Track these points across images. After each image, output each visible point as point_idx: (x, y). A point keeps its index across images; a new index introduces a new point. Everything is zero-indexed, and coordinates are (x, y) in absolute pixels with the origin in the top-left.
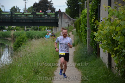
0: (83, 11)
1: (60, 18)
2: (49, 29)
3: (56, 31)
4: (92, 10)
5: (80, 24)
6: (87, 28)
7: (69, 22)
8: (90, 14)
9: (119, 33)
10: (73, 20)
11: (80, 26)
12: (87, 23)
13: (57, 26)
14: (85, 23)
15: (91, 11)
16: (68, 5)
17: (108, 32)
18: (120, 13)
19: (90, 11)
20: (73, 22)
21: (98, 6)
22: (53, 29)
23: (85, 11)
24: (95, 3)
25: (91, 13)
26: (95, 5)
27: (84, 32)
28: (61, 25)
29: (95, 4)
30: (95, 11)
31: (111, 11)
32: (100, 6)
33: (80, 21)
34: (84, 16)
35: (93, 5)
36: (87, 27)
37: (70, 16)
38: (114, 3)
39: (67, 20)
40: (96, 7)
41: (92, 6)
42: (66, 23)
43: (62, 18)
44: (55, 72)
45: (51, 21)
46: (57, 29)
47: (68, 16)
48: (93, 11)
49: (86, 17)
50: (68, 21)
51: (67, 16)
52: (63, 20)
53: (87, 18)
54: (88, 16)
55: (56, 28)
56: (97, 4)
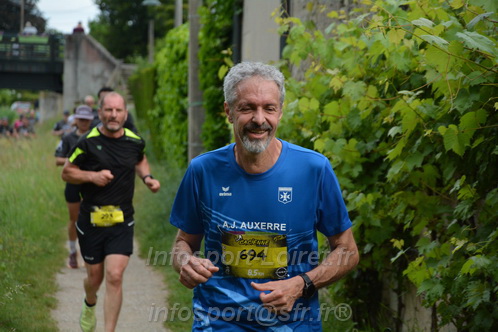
0: (172, 35)
1: (68, 58)
2: (23, 100)
3: (54, 108)
4: (211, 31)
5: (156, 86)
6: (189, 102)
7: (106, 74)
8: (200, 46)
9: (334, 128)
10: (123, 70)
11: (155, 93)
12: (186, 79)
13: (58, 88)
14: (179, 82)
15: (208, 34)
16: (102, 8)
17: (287, 121)
18: (336, 48)
19: (201, 34)
21: (235, 20)
22: (42, 102)
23: (181, 33)
24: (223, 4)
25: (207, 44)
26: (223, 11)
27: (176, 116)
28: (75, 87)
29: (222, 7)
30: (221, 37)
32: (241, 16)
33: (155, 72)
34: (177, 53)
35: (214, 11)
36: (189, 99)
37: (112, 51)
39: (97, 67)
40: (227, 22)
41: (212, 16)
42: (96, 78)
43: (76, 57)
44: (59, 277)
45: (34, 69)
46: (59, 102)
47: (103, 50)
48: (213, 35)
49: (183, 57)
50: (103, 72)
51: (99, 52)
52: (81, 65)
53: (188, 62)
54: (195, 56)
55: (55, 98)
56: (230, 7)
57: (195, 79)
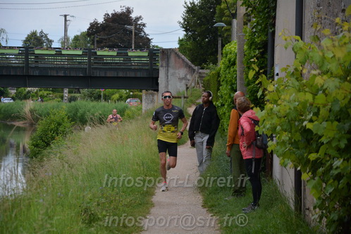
0: (228, 47)
1: (162, 66)
2: (134, 97)
3: (152, 101)
4: (252, 44)
5: (219, 85)
7: (188, 77)
8: (245, 55)
9: (323, 112)
10: (200, 73)
11: (218, 89)
12: (236, 80)
13: (155, 86)
14: (231, 81)
15: (250, 48)
16: (186, 31)
17: (293, 109)
18: (326, 55)
19: (246, 47)
20: (201, 77)
21: (269, 36)
22: (144, 97)
23: (233, 47)
24: (261, 25)
25: (250, 53)
26: (260, 30)
27: (228, 105)
28: (167, 86)
29: (259, 27)
30: (259, 49)
31: (301, 49)
32: (274, 33)
33: (218, 75)
34: (229, 61)
35: (254, 30)
37: (192, 62)
38: (312, 26)
39: (182, 72)
40: (263, 38)
41: (253, 34)
42: (181, 79)
43: (168, 66)
45: (139, 75)
46: (156, 97)
47: (186, 60)
48: (253, 47)
49: (234, 64)
50: (186, 76)
51: (183, 60)
52: (171, 71)
53: (237, 67)
54: (242, 62)
55: (153, 95)
56: (266, 27)
57: (241, 79)
